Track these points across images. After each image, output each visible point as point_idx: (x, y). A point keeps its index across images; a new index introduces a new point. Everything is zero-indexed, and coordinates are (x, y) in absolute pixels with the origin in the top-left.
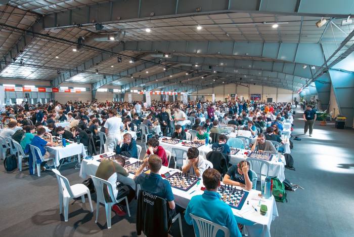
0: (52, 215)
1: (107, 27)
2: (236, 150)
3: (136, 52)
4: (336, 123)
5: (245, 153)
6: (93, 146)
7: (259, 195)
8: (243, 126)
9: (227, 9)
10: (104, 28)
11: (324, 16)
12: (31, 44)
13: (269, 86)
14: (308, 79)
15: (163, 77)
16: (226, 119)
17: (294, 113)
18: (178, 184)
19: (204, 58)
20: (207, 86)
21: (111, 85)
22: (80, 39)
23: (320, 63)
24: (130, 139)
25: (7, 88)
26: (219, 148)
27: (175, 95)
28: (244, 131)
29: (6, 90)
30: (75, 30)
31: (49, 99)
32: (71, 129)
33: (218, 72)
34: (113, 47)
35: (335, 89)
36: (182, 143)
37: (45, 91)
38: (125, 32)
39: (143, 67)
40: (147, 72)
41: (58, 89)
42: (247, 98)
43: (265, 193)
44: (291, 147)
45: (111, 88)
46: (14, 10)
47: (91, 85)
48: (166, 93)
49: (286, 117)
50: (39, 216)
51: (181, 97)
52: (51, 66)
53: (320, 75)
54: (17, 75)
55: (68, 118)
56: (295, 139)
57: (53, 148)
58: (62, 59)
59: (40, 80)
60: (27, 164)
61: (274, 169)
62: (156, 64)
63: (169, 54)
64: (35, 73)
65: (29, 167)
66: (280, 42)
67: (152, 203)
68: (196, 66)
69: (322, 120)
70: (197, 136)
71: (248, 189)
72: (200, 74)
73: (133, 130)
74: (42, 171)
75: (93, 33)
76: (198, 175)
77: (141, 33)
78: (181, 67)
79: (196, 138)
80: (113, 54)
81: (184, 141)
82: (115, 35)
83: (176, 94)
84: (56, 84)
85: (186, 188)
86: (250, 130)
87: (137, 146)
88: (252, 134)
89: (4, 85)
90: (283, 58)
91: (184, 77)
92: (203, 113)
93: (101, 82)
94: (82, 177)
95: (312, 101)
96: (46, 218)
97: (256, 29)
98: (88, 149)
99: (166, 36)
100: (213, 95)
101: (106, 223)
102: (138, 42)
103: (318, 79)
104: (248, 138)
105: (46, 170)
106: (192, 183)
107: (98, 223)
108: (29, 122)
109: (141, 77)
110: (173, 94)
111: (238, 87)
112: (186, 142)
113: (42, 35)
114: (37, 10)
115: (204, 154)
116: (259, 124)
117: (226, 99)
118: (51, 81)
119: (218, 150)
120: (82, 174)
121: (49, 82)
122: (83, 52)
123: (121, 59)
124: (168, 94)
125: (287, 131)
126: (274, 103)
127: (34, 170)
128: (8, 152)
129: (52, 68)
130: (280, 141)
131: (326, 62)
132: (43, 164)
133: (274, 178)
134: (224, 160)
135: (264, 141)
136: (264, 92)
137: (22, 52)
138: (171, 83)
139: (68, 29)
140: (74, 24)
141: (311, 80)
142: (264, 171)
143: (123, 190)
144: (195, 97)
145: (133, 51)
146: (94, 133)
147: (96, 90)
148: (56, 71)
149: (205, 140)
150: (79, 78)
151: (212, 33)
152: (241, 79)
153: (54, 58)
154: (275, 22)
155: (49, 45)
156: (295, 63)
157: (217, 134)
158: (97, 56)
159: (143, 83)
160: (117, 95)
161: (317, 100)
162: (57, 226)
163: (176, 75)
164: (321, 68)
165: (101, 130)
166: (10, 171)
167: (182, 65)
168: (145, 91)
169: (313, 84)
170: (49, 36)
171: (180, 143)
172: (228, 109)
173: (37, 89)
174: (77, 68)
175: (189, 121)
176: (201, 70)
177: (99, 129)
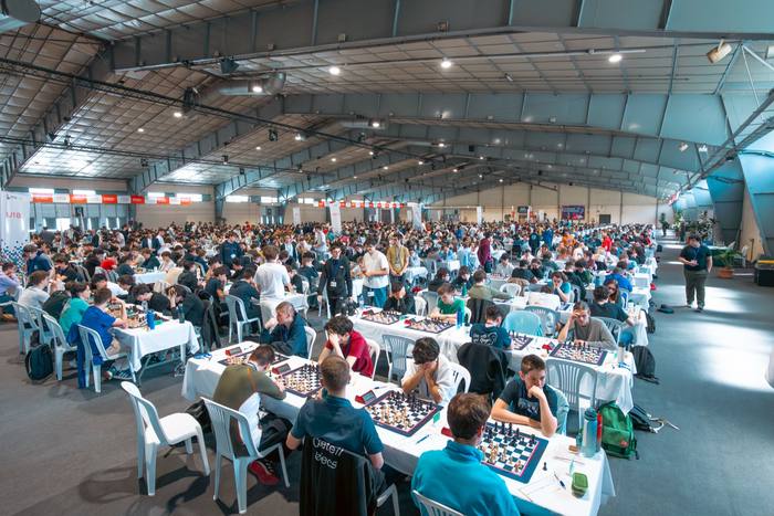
0: (122, 481)
1: (245, 65)
2: (525, 338)
3: (309, 117)
4: (756, 273)
5: (544, 347)
6: (212, 327)
7: (571, 448)
8: (542, 282)
9: (507, 24)
10: (238, 69)
11: (725, 36)
12: (86, 103)
13: (604, 188)
14: (691, 174)
15: (367, 171)
16: (505, 265)
17: (660, 249)
18: (391, 420)
19: (459, 128)
20: (466, 190)
21: (256, 187)
22: (188, 92)
23: (719, 139)
24: (291, 314)
25: (37, 196)
26: (485, 336)
27: (395, 208)
28: (544, 295)
29: (35, 200)
30: (180, 72)
31: (125, 218)
32: (167, 290)
33: (489, 159)
34: (259, 105)
35: (752, 197)
36: (407, 322)
37: (115, 202)
38: (285, 75)
39: (324, 148)
40: (334, 160)
41: (143, 198)
42: (553, 215)
43: (584, 443)
44: (651, 329)
45: (255, 193)
46: (50, 32)
47: (214, 189)
48: (375, 204)
49: (641, 260)
50: (95, 482)
51: (409, 212)
52: (130, 148)
53: (719, 164)
54: (58, 169)
55: (161, 263)
56: (659, 311)
57: (127, 331)
58: (151, 133)
59: (104, 178)
60: (73, 364)
61: (609, 384)
62: (352, 143)
63: (381, 121)
64: (94, 163)
65: (76, 371)
66: (627, 93)
67: (334, 465)
68: (441, 145)
69: (723, 266)
70: (439, 306)
71: (548, 431)
72: (447, 163)
73: (300, 290)
74: (105, 381)
75: (217, 77)
76: (438, 398)
77: (321, 76)
78: (408, 147)
79: (437, 309)
80: (260, 122)
81: (410, 316)
82: (263, 82)
83: (398, 207)
84: (140, 186)
85: (408, 429)
86: (556, 293)
87: (307, 328)
88: (562, 300)
89: (31, 190)
90: (633, 127)
91: (415, 169)
92: (455, 250)
93: (235, 182)
94: (187, 397)
95: (701, 221)
96: (109, 487)
97: (571, 65)
98: (201, 332)
99: (375, 83)
100: (479, 209)
101: (236, 501)
102: (313, 95)
103: (715, 173)
104: (552, 311)
105: (113, 379)
106: (421, 417)
107: (218, 501)
108: (81, 272)
109: (320, 171)
110: (391, 206)
111: (533, 191)
112: (413, 320)
113: (109, 85)
114: (98, 33)
115: (452, 346)
116: (578, 277)
117: (507, 217)
118: (128, 181)
119: (484, 340)
120: (188, 389)
121: (125, 184)
122: (195, 117)
123: (275, 133)
124: (379, 208)
125: (641, 292)
126: (615, 226)
127: (87, 378)
128: (36, 339)
129: (129, 153)
130: (622, 317)
131: (732, 136)
132: (107, 365)
133: (609, 405)
134: (496, 362)
135: (587, 320)
136: (592, 202)
137: (67, 120)
138: (385, 182)
139: (165, 71)
140: (175, 59)
141: (699, 175)
142: (585, 388)
143: (273, 429)
144: (439, 213)
145: (303, 113)
146: (217, 297)
147: (223, 199)
148: (139, 159)
149: (455, 315)
150: (189, 173)
151: (475, 74)
152: (540, 173)
153: (134, 132)
154: (615, 49)
155: (123, 105)
156: (663, 140)
157: (482, 301)
158: (225, 127)
159: (324, 183)
160: (269, 211)
161: (713, 221)
162: (132, 506)
163: (397, 166)
164: (720, 149)
165: (231, 292)
166: (39, 379)
167: (410, 143)
168: (330, 200)
169: (704, 184)
170: (124, 88)
171: (402, 322)
172: (510, 242)
173: (100, 197)
174: (183, 152)
175: (424, 268)
176: (451, 154)
177: (227, 288)
